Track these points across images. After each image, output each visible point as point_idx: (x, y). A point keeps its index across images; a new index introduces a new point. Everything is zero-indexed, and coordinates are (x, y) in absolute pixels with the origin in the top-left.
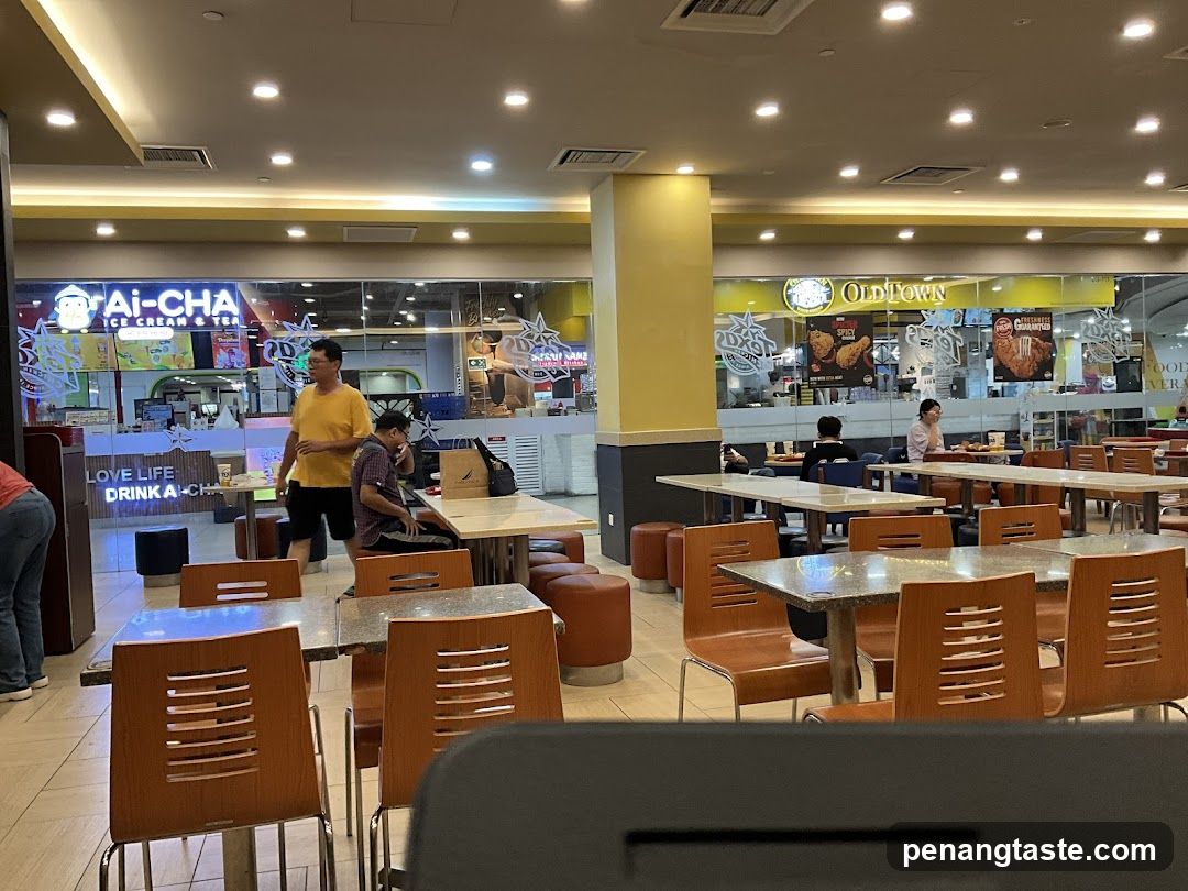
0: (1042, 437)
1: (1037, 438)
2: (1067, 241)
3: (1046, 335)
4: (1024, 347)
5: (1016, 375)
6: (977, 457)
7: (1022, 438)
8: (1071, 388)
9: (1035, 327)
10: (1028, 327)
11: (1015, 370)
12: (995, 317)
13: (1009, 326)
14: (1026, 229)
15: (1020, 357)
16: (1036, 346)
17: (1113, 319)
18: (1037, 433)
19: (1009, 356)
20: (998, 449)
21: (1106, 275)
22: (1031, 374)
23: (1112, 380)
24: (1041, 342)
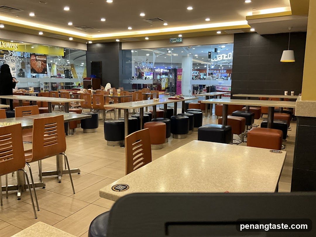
0: (46, 89)
1: (45, 90)
2: (49, 36)
3: (45, 61)
4: (39, 64)
5: (37, 72)
6: (25, 94)
7: (41, 89)
8: (54, 77)
9: (42, 59)
10: (40, 59)
11: (37, 70)
12: (31, 55)
13: (35, 58)
14: (39, 31)
15: (38, 67)
16: (42, 64)
17: (62, 59)
18: (45, 88)
19: (35, 67)
20: (32, 92)
21: (62, 48)
22: (41, 72)
23: (64, 75)
24: (44, 63)
